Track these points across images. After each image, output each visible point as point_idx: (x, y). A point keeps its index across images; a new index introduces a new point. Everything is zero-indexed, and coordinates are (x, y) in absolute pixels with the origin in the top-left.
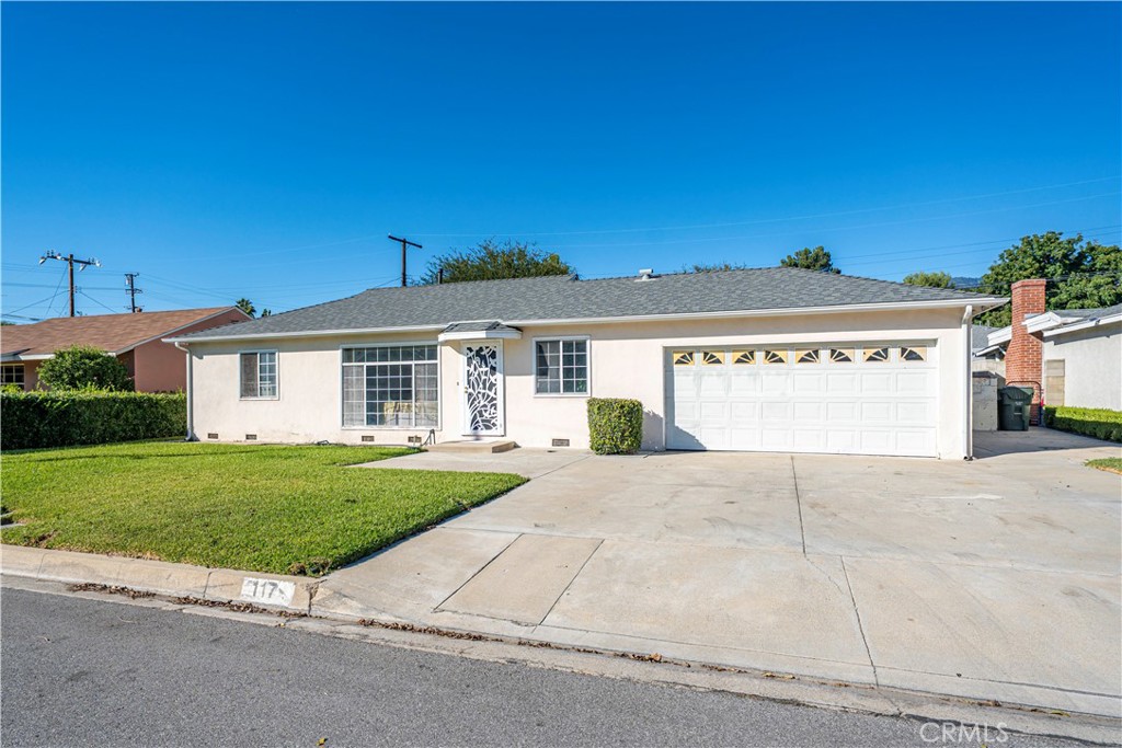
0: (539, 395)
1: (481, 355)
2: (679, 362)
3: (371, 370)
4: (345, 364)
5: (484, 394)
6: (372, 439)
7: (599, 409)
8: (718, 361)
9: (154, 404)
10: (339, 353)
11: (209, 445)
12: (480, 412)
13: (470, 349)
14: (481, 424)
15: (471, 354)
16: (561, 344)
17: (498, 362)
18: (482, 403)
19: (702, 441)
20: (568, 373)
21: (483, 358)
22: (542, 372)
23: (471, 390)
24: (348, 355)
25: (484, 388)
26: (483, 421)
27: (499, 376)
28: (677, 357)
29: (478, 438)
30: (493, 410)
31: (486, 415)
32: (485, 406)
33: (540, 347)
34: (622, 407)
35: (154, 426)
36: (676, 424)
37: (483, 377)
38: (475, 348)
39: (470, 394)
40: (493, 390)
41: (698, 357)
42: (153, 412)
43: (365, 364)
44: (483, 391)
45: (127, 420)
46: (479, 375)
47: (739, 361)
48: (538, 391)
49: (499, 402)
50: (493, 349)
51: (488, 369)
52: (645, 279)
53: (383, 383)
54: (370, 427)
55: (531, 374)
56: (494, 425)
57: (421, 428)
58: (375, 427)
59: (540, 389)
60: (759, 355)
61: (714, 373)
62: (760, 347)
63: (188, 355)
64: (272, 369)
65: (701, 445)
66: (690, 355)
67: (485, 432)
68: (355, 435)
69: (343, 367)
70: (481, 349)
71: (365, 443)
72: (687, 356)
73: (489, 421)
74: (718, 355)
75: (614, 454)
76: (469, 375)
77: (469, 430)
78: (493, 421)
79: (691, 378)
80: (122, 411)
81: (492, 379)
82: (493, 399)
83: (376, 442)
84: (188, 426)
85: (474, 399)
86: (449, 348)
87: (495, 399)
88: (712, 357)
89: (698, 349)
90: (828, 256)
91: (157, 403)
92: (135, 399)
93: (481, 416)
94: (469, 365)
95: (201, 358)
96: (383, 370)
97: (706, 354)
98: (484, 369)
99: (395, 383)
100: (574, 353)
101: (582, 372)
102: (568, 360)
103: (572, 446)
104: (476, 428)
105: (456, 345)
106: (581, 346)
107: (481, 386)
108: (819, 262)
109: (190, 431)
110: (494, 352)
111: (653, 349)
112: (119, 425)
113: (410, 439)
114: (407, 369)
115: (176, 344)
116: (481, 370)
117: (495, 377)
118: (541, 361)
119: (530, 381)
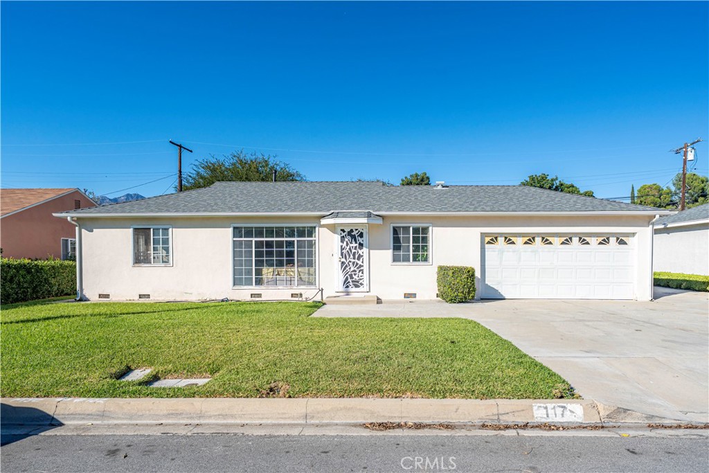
0: (395, 263)
1: (352, 235)
2: (489, 243)
3: (259, 244)
4: (235, 239)
5: (354, 263)
6: (259, 295)
7: (453, 273)
8: (513, 243)
9: (39, 270)
10: (231, 230)
11: (99, 305)
12: (351, 276)
13: (343, 231)
14: (351, 284)
15: (343, 234)
16: (411, 229)
17: (365, 240)
18: (352, 269)
19: (503, 293)
20: (416, 249)
21: (354, 237)
22: (397, 248)
23: (343, 260)
24: (237, 232)
25: (354, 258)
26: (352, 281)
27: (365, 250)
28: (487, 239)
29: (348, 293)
30: (360, 274)
31: (355, 277)
32: (354, 271)
33: (395, 231)
34: (469, 272)
35: (38, 289)
36: (486, 283)
37: (353, 251)
38: (347, 230)
39: (343, 263)
40: (361, 260)
41: (501, 240)
42: (38, 277)
43: (254, 240)
44: (353, 260)
45: (19, 284)
46: (350, 249)
47: (526, 243)
48: (394, 261)
49: (365, 268)
50: (361, 231)
51: (357, 245)
52: (440, 187)
53: (270, 254)
54: (258, 287)
55: (389, 249)
56: (362, 284)
57: (302, 287)
58: (262, 287)
59: (396, 259)
60: (538, 240)
61: (511, 250)
62: (538, 234)
63: (77, 228)
64: (166, 241)
65: (501, 295)
66: (496, 238)
67: (354, 289)
68: (244, 293)
69: (234, 241)
70: (352, 231)
71: (253, 299)
72: (495, 238)
73: (358, 282)
74: (513, 239)
75: (463, 302)
76: (342, 249)
77: (341, 288)
78: (361, 281)
79: (497, 253)
80: (16, 276)
81: (360, 252)
82: (361, 266)
83: (263, 298)
84: (78, 288)
85: (346, 266)
86: (325, 229)
87: (363, 266)
88: (510, 240)
89: (501, 235)
90: (428, 178)
91: (42, 269)
92: (25, 266)
93: (352, 278)
94: (342, 241)
95: (92, 231)
96: (269, 244)
97: (506, 238)
98: (354, 245)
99: (280, 254)
100: (421, 235)
101: (425, 248)
102: (416, 240)
103: (418, 298)
104: (347, 287)
105: (332, 228)
106: (425, 230)
107: (352, 256)
108: (423, 181)
109: (79, 292)
110: (362, 233)
111: (473, 234)
112: (12, 288)
113: (292, 295)
114: (291, 244)
115: (69, 219)
116: (351, 245)
117: (362, 250)
118: (396, 240)
119: (389, 254)
